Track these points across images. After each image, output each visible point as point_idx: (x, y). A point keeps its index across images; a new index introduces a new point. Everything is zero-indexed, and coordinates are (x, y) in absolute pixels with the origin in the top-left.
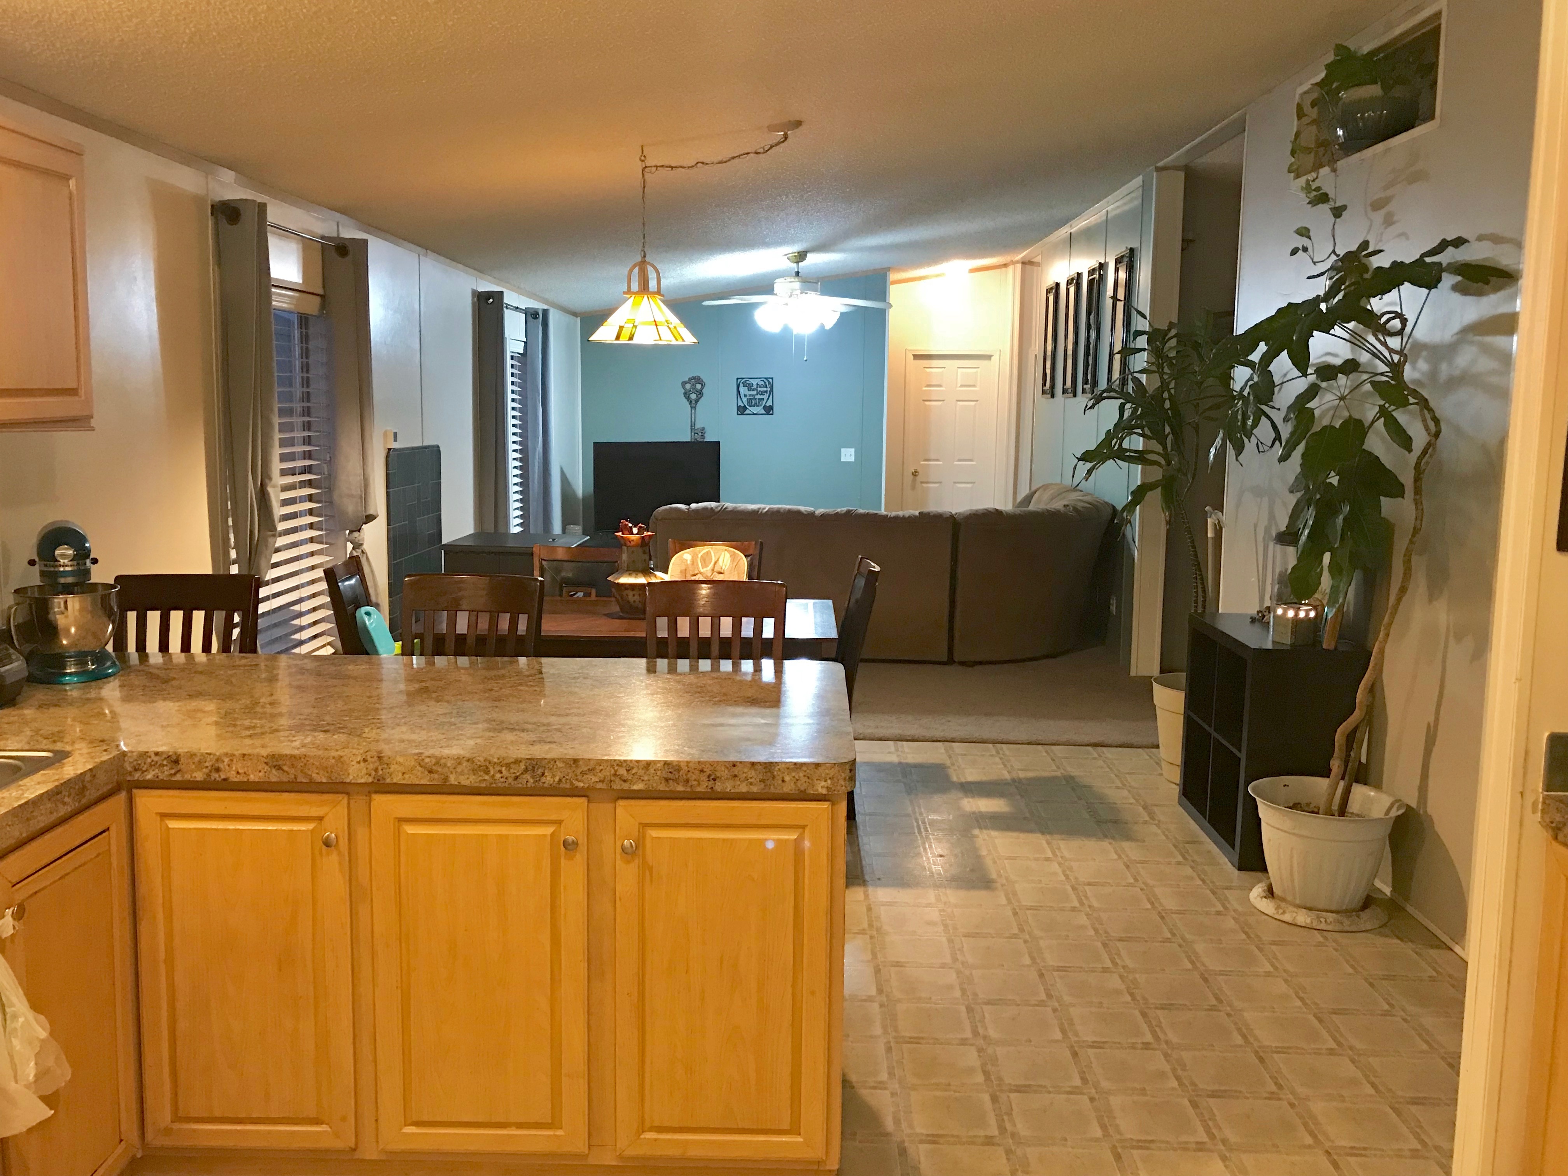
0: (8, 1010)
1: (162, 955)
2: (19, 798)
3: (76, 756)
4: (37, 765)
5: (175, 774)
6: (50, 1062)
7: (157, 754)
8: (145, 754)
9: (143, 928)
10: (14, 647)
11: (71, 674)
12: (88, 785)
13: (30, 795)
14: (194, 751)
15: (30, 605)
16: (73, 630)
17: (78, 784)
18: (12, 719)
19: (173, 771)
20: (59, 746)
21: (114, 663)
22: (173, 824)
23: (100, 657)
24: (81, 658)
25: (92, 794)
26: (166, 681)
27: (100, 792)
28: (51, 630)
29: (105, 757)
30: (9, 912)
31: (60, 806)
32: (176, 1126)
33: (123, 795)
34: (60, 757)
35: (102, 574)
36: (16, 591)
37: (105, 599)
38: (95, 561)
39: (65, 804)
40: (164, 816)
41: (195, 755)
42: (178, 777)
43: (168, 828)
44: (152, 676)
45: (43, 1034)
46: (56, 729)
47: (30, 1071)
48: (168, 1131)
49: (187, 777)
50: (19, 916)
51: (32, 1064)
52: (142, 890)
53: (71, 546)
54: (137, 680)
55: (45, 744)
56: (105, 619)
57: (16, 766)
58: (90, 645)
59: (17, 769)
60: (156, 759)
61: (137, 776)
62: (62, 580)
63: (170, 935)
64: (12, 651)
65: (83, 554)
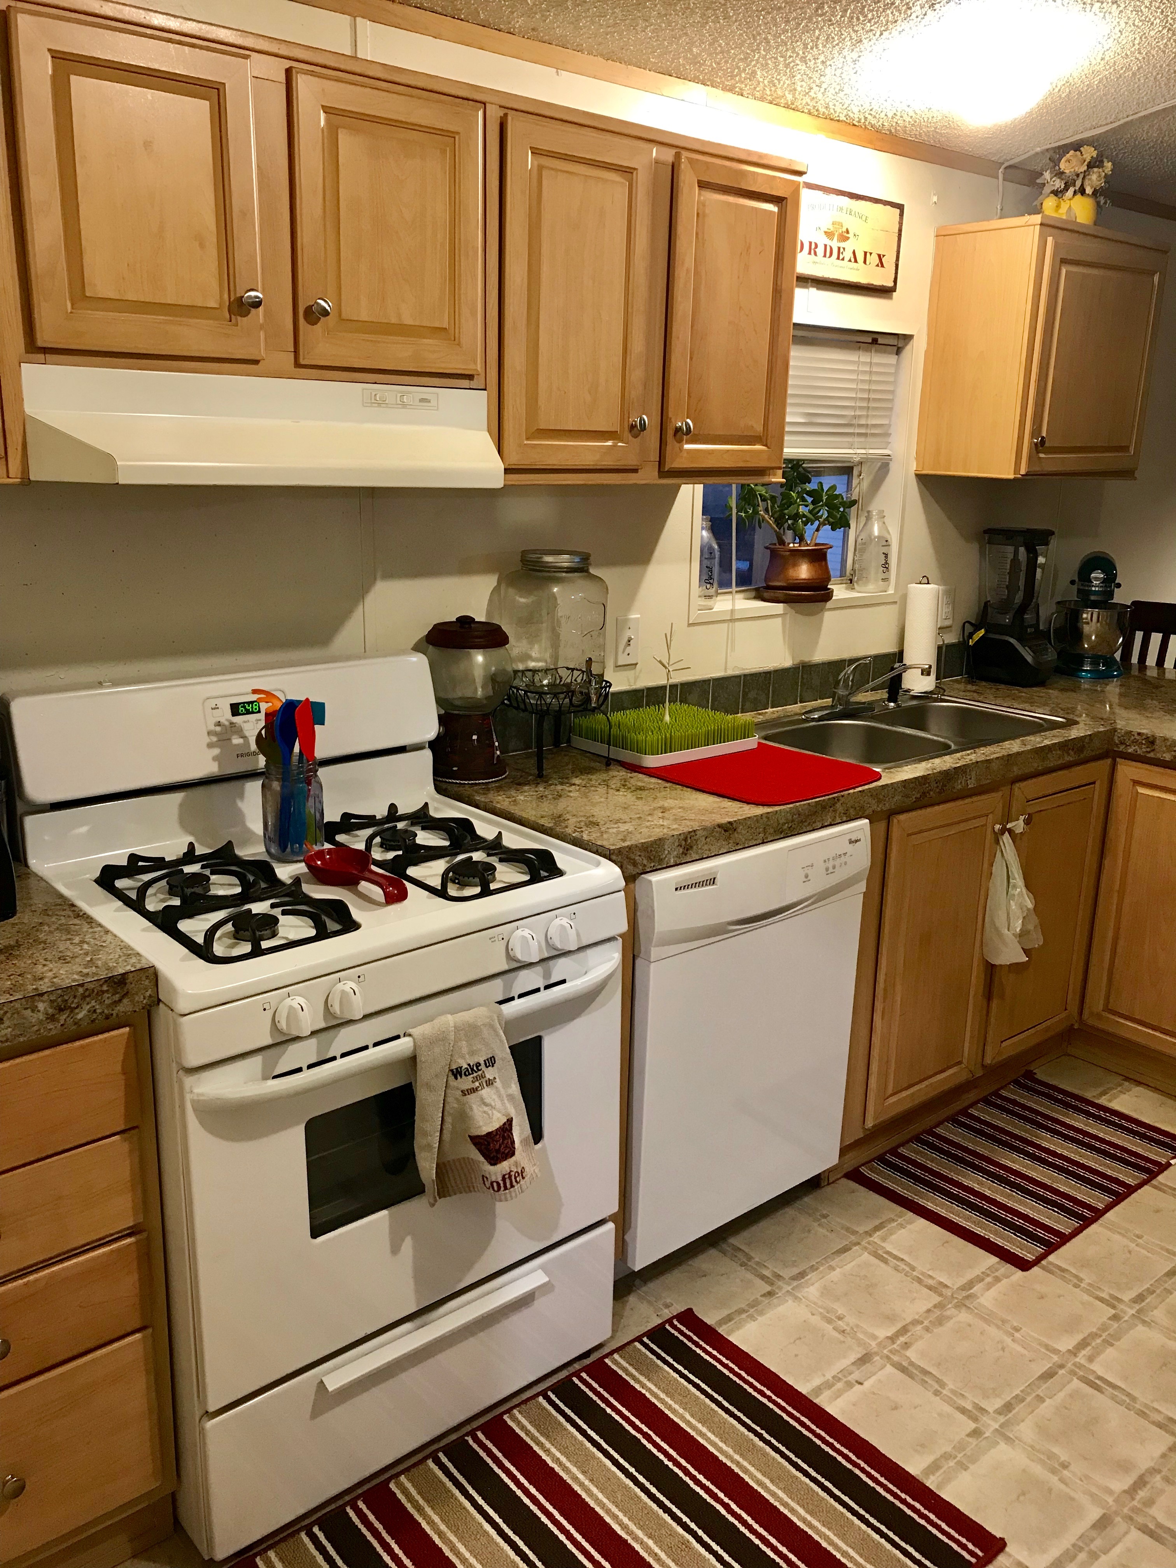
0: (1011, 881)
1: (1117, 887)
2: (1039, 743)
3: (1081, 725)
4: (1054, 726)
5: (1149, 752)
6: (1030, 927)
7: (1139, 734)
8: (1129, 733)
9: (1107, 862)
10: (1051, 644)
11: (1086, 671)
12: (1087, 746)
13: (1047, 742)
14: (1168, 737)
15: (1066, 614)
16: (1093, 638)
17: (1078, 744)
18: (1042, 694)
19: (1148, 750)
20: (1071, 716)
21: (1119, 667)
22: (1141, 790)
23: (1109, 662)
24: (1096, 660)
25: (1087, 753)
26: (1157, 687)
27: (1094, 753)
28: (1077, 635)
29: (1102, 729)
30: (1022, 818)
31: (1066, 755)
32: (1104, 1014)
33: (1109, 761)
34: (1071, 723)
35: (1123, 597)
36: (1058, 603)
37: (1121, 616)
38: (1119, 586)
39: (1069, 754)
40: (1136, 783)
41: (1167, 740)
42: (1152, 755)
43: (1138, 792)
44: (1145, 681)
45: (1030, 905)
46: (1070, 706)
47: (1018, 926)
48: (1099, 1017)
49: (1159, 756)
50: (1027, 822)
51: (1020, 922)
52: (1111, 833)
53: (1103, 572)
54: (1133, 683)
55: (1061, 713)
56: (1118, 632)
57: (1039, 724)
58: (1103, 651)
59: (1041, 725)
60: (1138, 737)
61: (1122, 748)
62: (1093, 598)
63: (1124, 875)
64: (1049, 646)
65: (1111, 580)
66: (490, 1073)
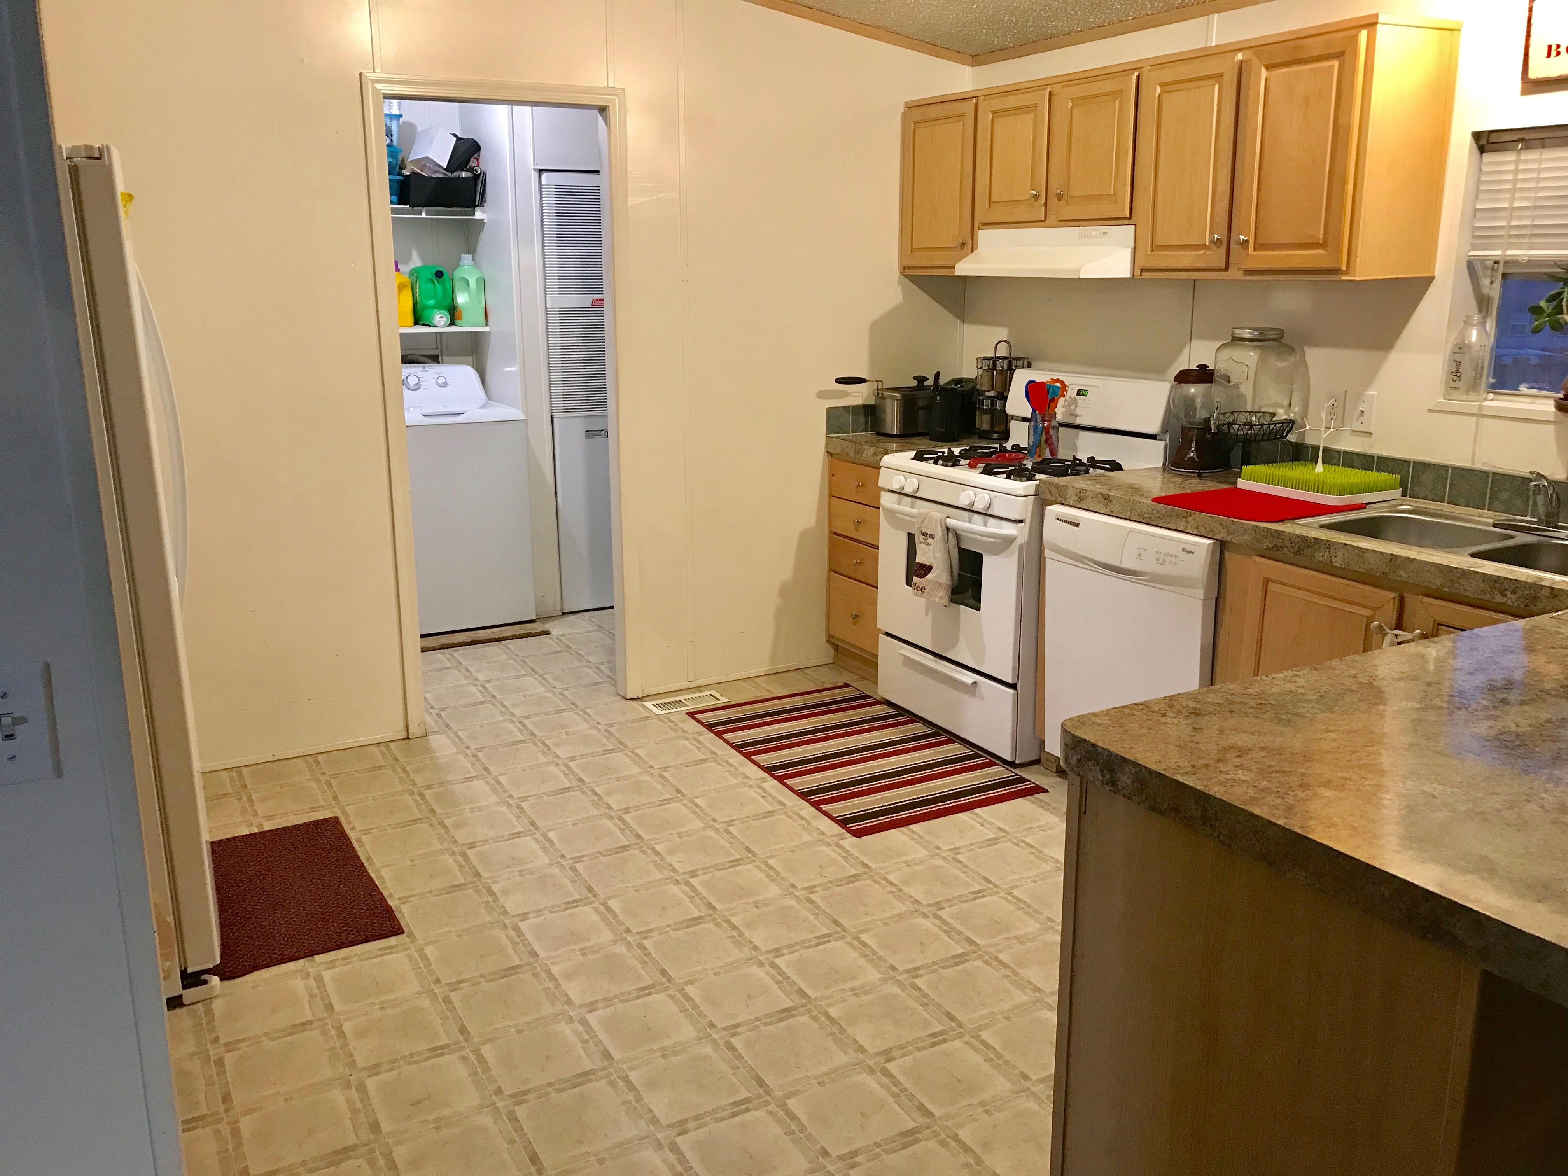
66: (930, 540)
